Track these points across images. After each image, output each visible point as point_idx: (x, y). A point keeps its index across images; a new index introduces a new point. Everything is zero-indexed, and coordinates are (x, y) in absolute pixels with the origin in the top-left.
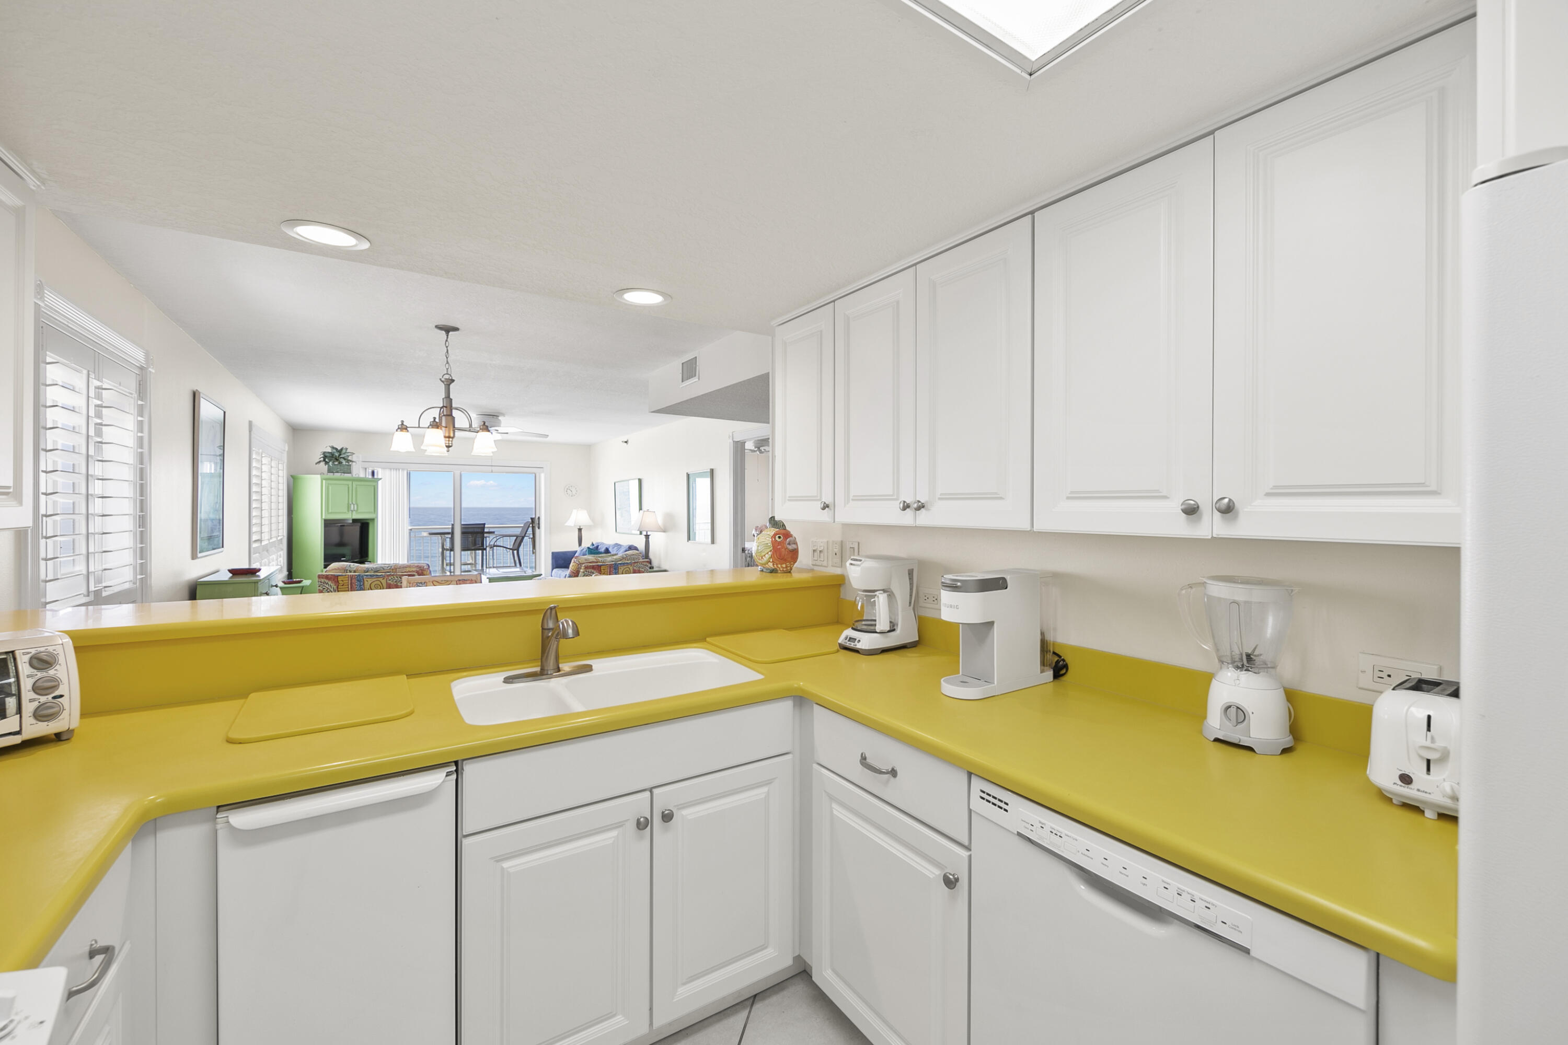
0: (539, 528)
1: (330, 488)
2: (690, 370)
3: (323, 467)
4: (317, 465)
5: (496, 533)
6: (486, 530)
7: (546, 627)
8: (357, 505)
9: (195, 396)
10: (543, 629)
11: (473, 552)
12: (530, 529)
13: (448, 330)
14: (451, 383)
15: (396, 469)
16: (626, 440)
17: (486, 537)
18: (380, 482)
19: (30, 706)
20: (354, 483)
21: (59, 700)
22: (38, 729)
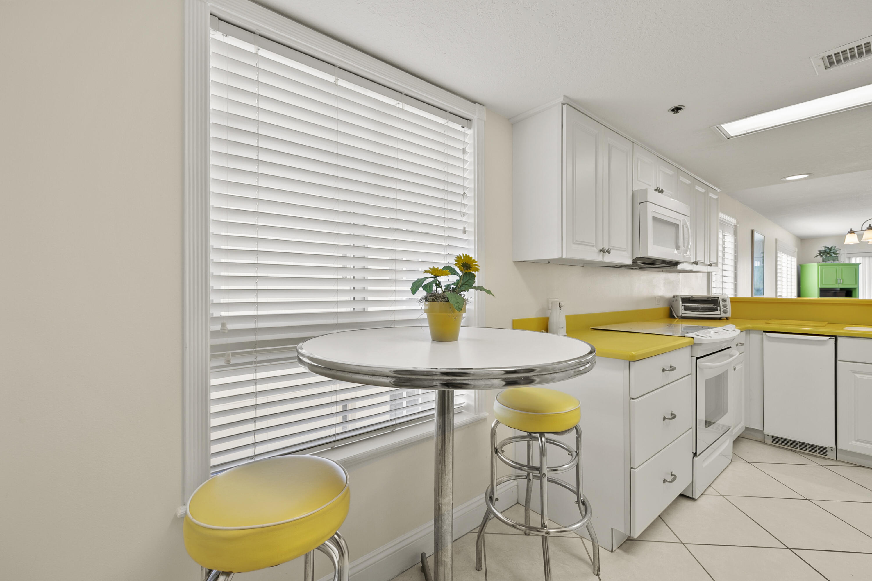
1: (824, 270)
3: (819, 259)
4: (816, 258)
8: (843, 280)
9: (752, 232)
18: (861, 266)
19: (722, 310)
20: (841, 267)
21: (727, 309)
22: (723, 315)
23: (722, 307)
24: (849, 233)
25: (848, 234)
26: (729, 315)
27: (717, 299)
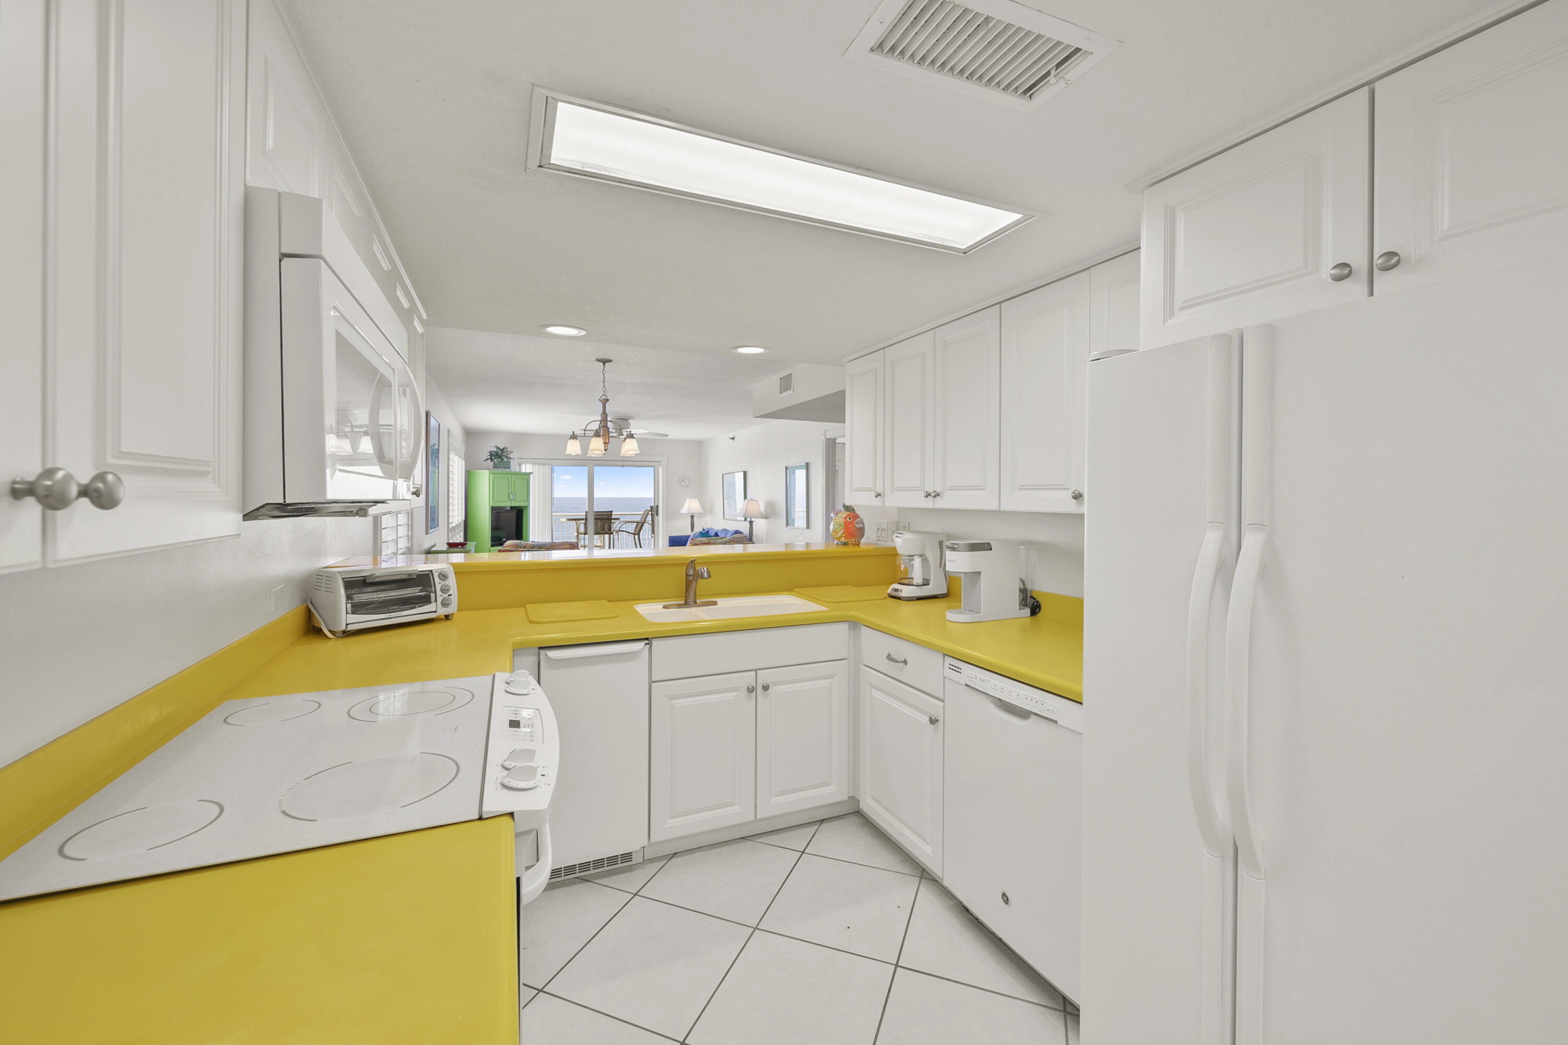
0: (657, 515)
1: (496, 480)
2: (786, 383)
3: (491, 464)
4: (486, 461)
5: (621, 520)
6: (613, 517)
7: (688, 574)
8: (515, 495)
9: (427, 413)
10: (686, 575)
11: (602, 535)
12: (649, 518)
13: (604, 362)
14: (606, 402)
15: (546, 464)
16: (732, 437)
17: (613, 523)
18: (531, 475)
19: (439, 599)
20: (513, 476)
21: (451, 597)
22: (442, 611)
23: (439, 593)
24: (571, 437)
25: (570, 439)
26: (452, 609)
27: (428, 574)
